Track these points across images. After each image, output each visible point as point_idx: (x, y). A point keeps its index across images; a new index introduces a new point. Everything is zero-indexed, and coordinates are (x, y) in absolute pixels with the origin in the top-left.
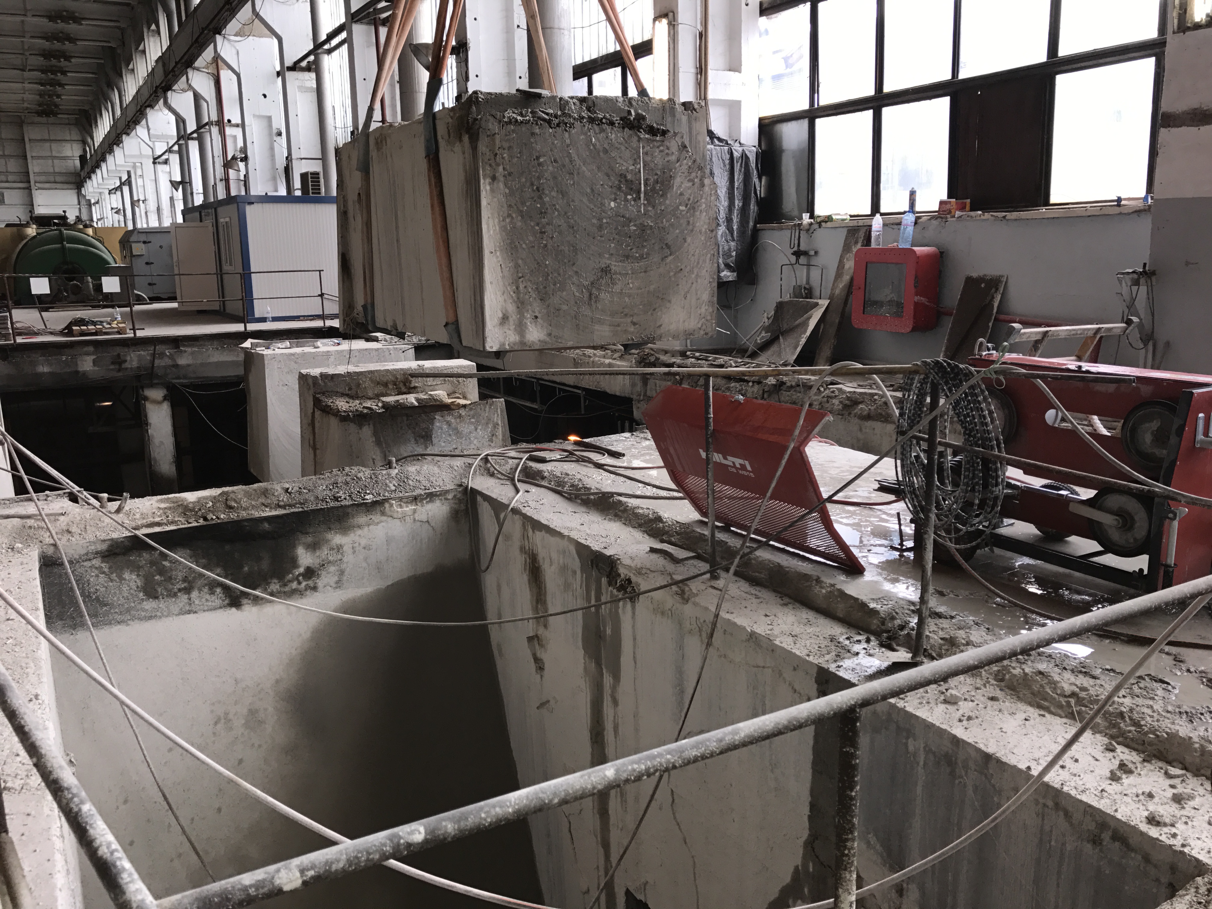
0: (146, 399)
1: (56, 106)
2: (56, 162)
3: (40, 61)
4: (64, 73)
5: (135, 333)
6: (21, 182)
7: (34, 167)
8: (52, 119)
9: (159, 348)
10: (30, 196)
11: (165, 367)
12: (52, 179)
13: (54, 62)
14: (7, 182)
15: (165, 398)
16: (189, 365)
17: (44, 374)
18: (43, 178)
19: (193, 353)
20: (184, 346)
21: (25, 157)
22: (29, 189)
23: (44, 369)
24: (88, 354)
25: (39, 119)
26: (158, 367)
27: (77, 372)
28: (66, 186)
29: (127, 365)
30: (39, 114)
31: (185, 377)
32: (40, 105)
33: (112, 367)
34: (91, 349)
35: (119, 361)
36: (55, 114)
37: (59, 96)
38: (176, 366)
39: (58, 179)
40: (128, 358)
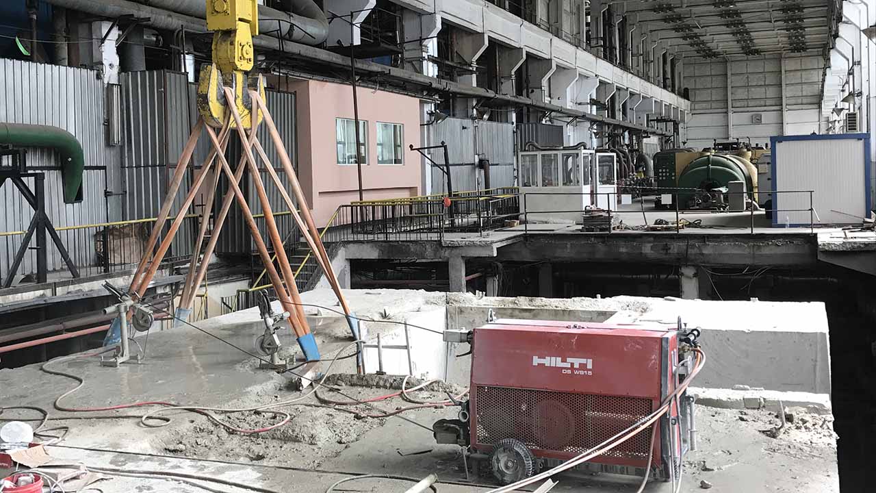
0: (682, 274)
1: (804, 43)
2: (805, 87)
3: (780, 14)
4: (801, 20)
5: (678, 231)
6: (777, 105)
7: (787, 92)
8: (803, 54)
9: (691, 242)
10: (782, 115)
11: (695, 255)
12: (800, 101)
13: (790, 13)
14: (765, 106)
15: (695, 275)
16: (710, 255)
17: (622, 253)
18: (793, 101)
19: (713, 247)
20: (708, 241)
21: (780, 85)
22: (781, 110)
23: (623, 250)
24: (649, 242)
25: (793, 54)
26: (691, 254)
27: (641, 253)
28: (810, 106)
29: (671, 251)
30: (793, 50)
31: (708, 263)
32: (791, 44)
33: (662, 252)
34: (652, 239)
35: (666, 248)
36: (804, 49)
37: (803, 36)
38: (703, 254)
39: (805, 101)
40: (672, 247)
